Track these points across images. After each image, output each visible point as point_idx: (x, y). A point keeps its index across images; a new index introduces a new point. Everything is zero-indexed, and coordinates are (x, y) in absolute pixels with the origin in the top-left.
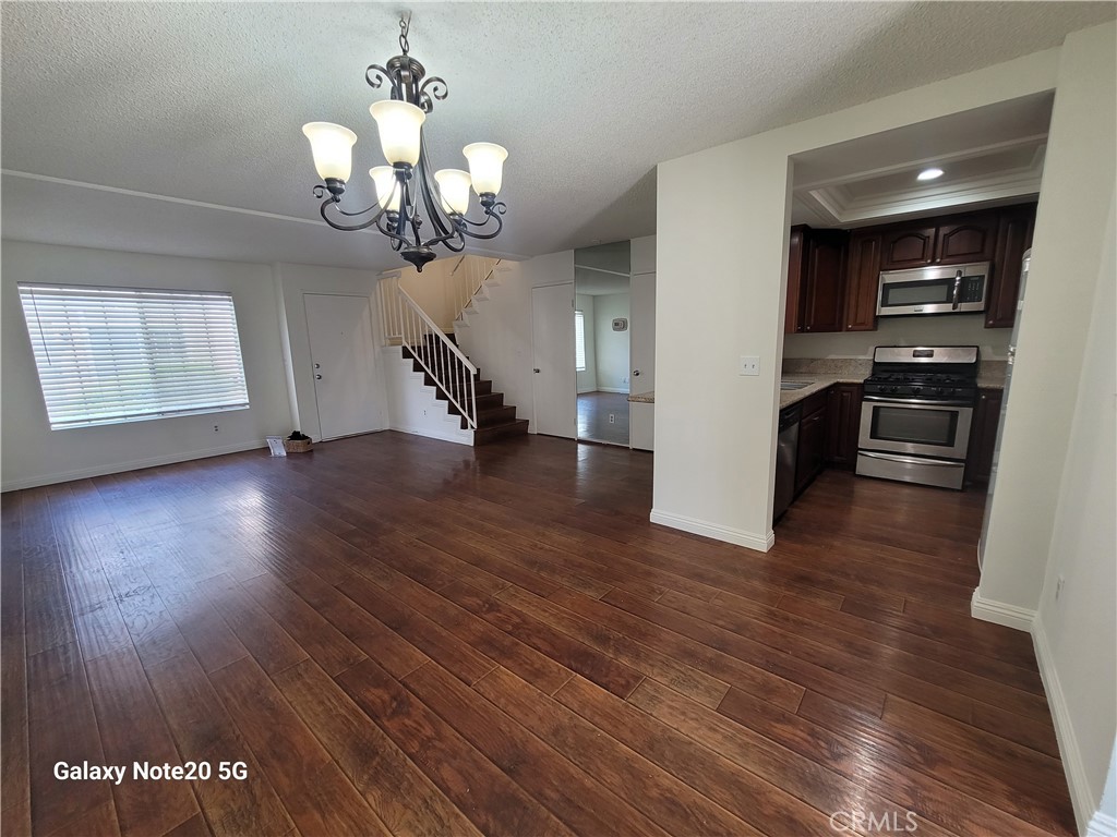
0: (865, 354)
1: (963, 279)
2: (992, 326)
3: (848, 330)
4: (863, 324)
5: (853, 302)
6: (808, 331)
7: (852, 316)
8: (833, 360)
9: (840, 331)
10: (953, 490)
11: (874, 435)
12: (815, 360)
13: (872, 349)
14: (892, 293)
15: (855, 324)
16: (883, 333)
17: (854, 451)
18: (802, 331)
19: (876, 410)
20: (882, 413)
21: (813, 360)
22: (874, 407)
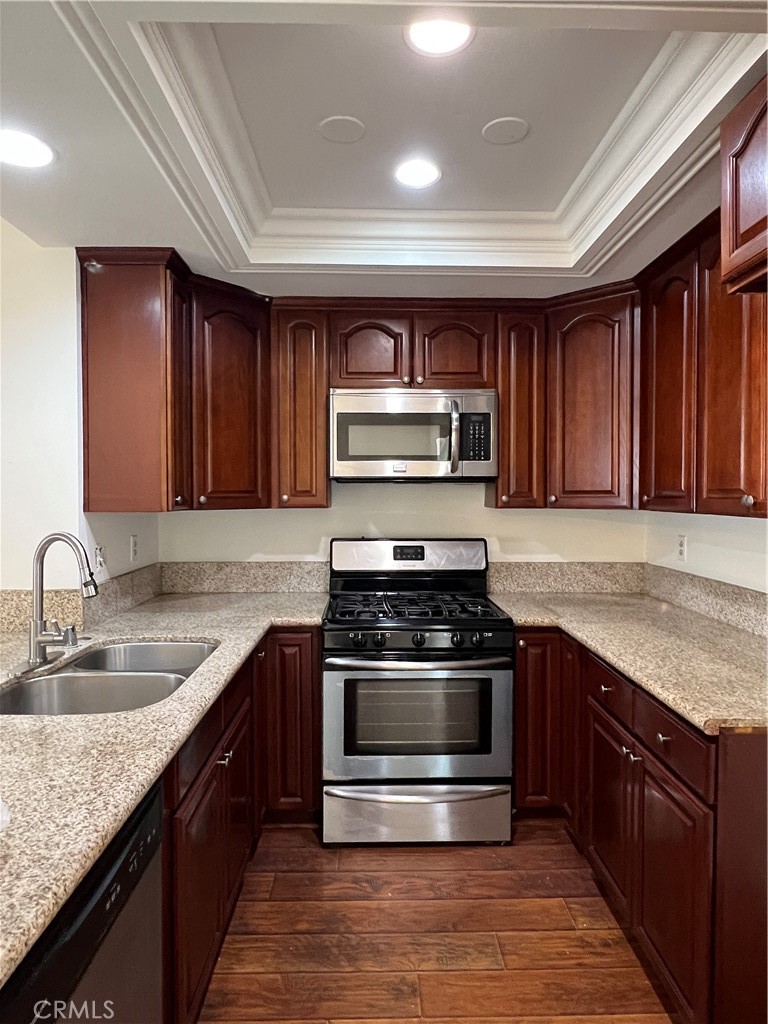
0: (315, 552)
1: (462, 416)
2: (506, 505)
3: (282, 505)
4: (308, 493)
5: (286, 448)
6: (201, 507)
7: (287, 480)
8: (260, 565)
9: (268, 506)
10: (497, 844)
11: (351, 747)
12: (227, 564)
13: (325, 542)
14: (354, 431)
15: (295, 493)
16: (343, 513)
17: (317, 785)
18: (189, 504)
19: (350, 687)
20: (361, 691)
21: (220, 566)
22: (347, 682)
